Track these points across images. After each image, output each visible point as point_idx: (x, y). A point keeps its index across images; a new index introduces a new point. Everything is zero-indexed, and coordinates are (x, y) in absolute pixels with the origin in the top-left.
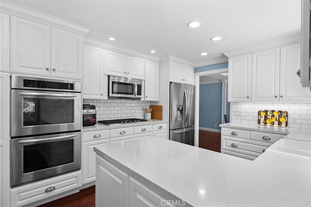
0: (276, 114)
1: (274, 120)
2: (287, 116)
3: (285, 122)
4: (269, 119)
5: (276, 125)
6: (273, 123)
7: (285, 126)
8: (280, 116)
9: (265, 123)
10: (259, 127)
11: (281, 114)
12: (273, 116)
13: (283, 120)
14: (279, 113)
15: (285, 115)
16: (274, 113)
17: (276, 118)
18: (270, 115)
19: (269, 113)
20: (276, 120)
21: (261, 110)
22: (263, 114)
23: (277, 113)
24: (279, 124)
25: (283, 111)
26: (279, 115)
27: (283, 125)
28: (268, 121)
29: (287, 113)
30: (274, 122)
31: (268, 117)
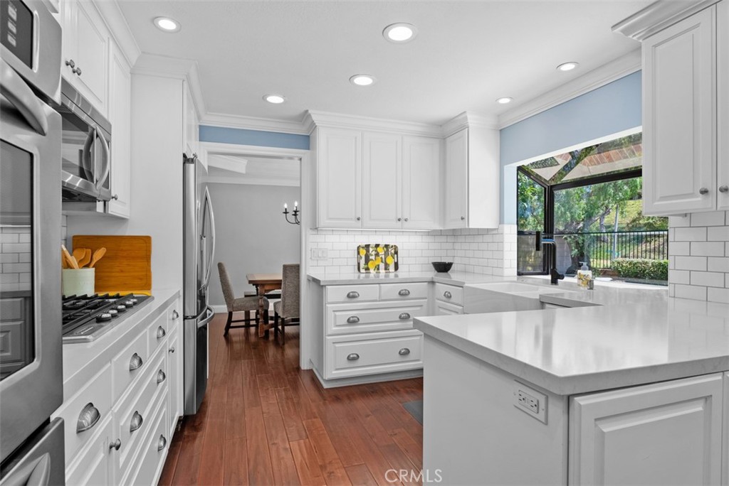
0: (381, 251)
1: (378, 262)
2: (396, 253)
3: (393, 263)
4: (372, 260)
5: (382, 271)
6: (378, 268)
7: (393, 270)
8: (386, 254)
9: (367, 269)
10: (359, 277)
11: (388, 250)
12: (377, 255)
13: (390, 261)
14: (385, 249)
15: (393, 251)
16: (379, 249)
17: (381, 258)
18: (374, 253)
19: (371, 249)
20: (382, 262)
21: (360, 244)
22: (363, 252)
23: (382, 249)
24: (386, 269)
25: (391, 244)
26: (385, 252)
27: (392, 268)
28: (370, 264)
29: (396, 248)
30: (379, 265)
31: (371, 257)
